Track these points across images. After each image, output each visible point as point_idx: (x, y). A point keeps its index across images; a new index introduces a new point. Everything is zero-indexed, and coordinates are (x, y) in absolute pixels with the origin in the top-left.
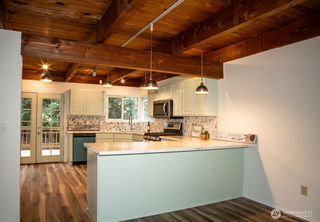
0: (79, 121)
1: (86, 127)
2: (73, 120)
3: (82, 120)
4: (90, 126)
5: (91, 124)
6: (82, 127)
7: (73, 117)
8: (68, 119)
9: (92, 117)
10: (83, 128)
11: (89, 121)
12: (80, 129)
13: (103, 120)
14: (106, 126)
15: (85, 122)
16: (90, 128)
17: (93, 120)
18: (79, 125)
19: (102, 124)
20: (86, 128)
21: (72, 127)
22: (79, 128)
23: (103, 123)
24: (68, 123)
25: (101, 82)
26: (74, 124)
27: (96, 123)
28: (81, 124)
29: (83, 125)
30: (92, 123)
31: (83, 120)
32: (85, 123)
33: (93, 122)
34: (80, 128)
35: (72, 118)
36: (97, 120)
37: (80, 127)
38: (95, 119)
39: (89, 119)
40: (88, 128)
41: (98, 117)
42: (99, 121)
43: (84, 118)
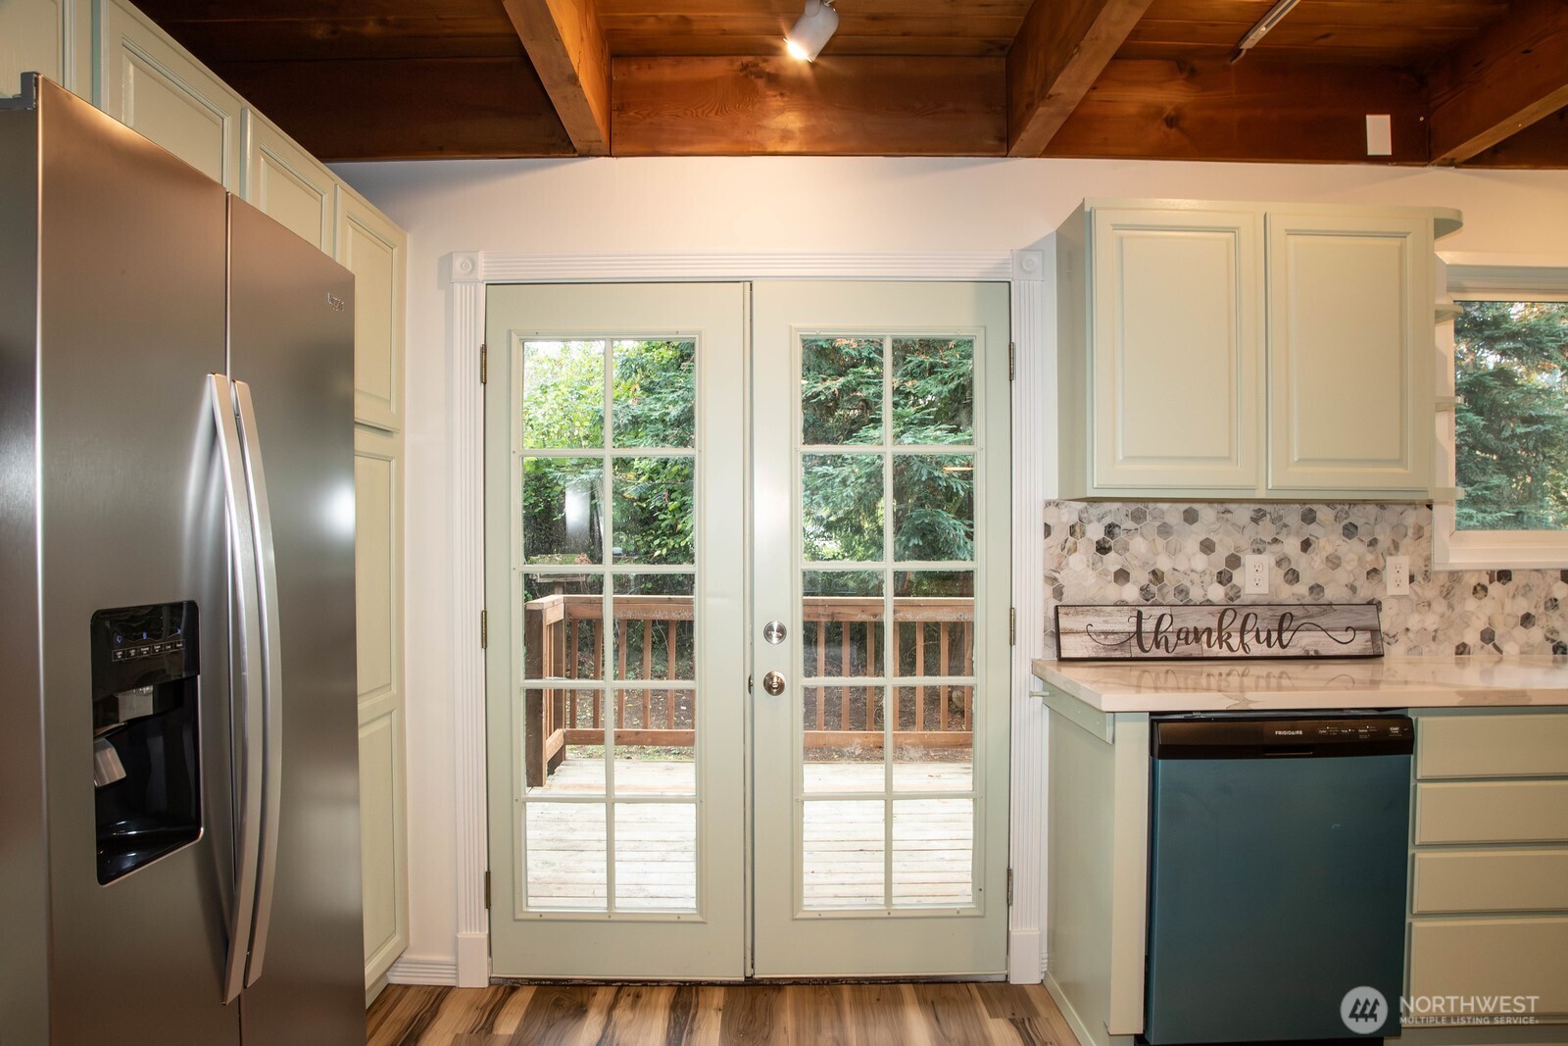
0: (1164, 564)
1: (1238, 623)
2: (1102, 549)
3: (1192, 545)
4: (1280, 611)
5: (1288, 593)
6: (1201, 626)
7: (1108, 520)
8: (1060, 534)
9: (1293, 516)
10: (1209, 631)
11: (1267, 559)
12: (1183, 650)
13: (1406, 543)
14: (1440, 606)
15: (1223, 567)
16: (1286, 636)
17: (1306, 545)
18: (1171, 598)
19: (1405, 588)
20: (1243, 631)
21: (1099, 625)
22: (1172, 639)
23: (1412, 579)
24: (1051, 580)
25: (1379, 131)
26: (1114, 592)
27: (1342, 576)
28: (1181, 591)
29: (1209, 603)
30: (1293, 576)
31: (1207, 547)
32: (1223, 578)
33: (1311, 567)
34: (1185, 635)
35: (1096, 532)
36: (1352, 551)
37: (1177, 625)
38: (1329, 540)
39: (1266, 530)
40: (1263, 636)
41: (1357, 516)
42: (1370, 557)
43: (1216, 526)
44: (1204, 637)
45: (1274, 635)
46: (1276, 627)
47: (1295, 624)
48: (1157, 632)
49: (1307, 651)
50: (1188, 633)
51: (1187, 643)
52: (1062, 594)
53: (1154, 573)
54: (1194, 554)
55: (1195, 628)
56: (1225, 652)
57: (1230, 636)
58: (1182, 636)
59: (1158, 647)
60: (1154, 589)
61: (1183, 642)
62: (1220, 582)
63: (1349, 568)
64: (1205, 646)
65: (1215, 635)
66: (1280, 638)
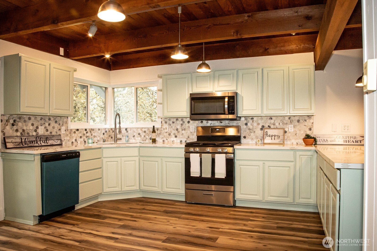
0: (25, 128)
1: (39, 139)
2: (13, 125)
3: (30, 124)
4: (46, 137)
5: (47, 133)
6: (33, 140)
7: (14, 119)
8: (4, 122)
9: (47, 119)
10: (34, 141)
11: (43, 127)
12: (30, 145)
13: (64, 124)
14: (69, 135)
15: (35, 128)
16: (47, 141)
17: (49, 124)
18: (26, 135)
19: (64, 132)
20: (40, 141)
21: (14, 141)
22: (28, 143)
23: (65, 131)
24: (2, 131)
25: (62, 51)
26: (16, 134)
28: (28, 133)
29: (33, 136)
30: (47, 130)
31: (33, 125)
33: (50, 128)
35: (12, 121)
36: (56, 125)
37: (29, 140)
38: (53, 124)
39: (43, 122)
40: (44, 141)
41: (58, 119)
42: (59, 127)
43: (34, 121)
44: (34, 142)
45: (45, 141)
46: (46, 140)
47: (49, 139)
48: (25, 142)
49: (51, 144)
50: (31, 141)
51: (31, 144)
52: (5, 134)
53: (23, 130)
54: (30, 126)
55: (32, 141)
56: (37, 145)
57: (38, 142)
58: (30, 142)
59: (26, 145)
60: (23, 133)
61: (30, 143)
62: (35, 132)
63: (56, 129)
64: (34, 144)
65: (35, 142)
66: (46, 142)
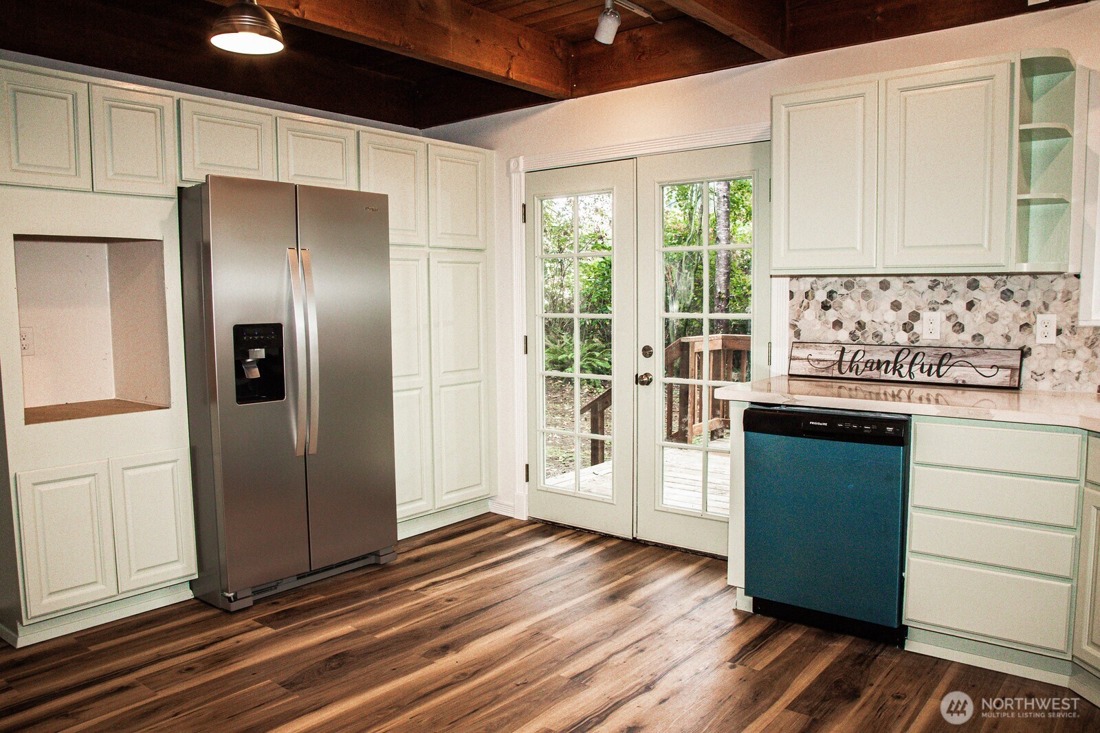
0: (865, 317)
1: (910, 359)
2: (825, 307)
3: (885, 305)
4: (943, 352)
5: (954, 340)
6: (883, 359)
7: (829, 289)
8: (799, 297)
9: (961, 285)
10: (888, 362)
11: (940, 315)
12: (867, 374)
13: (1055, 304)
14: (1084, 354)
15: (906, 320)
16: (943, 369)
17: (970, 305)
18: (870, 340)
19: (1053, 339)
20: (912, 364)
21: (816, 354)
22: (862, 366)
23: (1059, 332)
24: (793, 326)
26: (833, 335)
27: (999, 328)
28: (877, 335)
30: (960, 328)
31: (896, 306)
32: (907, 328)
33: (974, 322)
34: (870, 365)
35: (821, 296)
36: (1009, 311)
37: (866, 358)
38: (990, 302)
39: (939, 294)
40: (926, 368)
41: (1012, 284)
42: (1023, 315)
43: (902, 292)
44: (884, 367)
45: (934, 368)
46: (937, 362)
47: (951, 361)
48: (852, 361)
49: (957, 381)
50: (873, 363)
51: (871, 370)
52: (799, 335)
53: (859, 323)
54: (886, 311)
55: (879, 360)
56: (896, 377)
57: (902, 366)
58: (869, 365)
59: (851, 371)
60: (858, 333)
61: (868, 369)
62: (905, 330)
63: (1005, 322)
64: (883, 372)
65: (891, 366)
66: (938, 371)
